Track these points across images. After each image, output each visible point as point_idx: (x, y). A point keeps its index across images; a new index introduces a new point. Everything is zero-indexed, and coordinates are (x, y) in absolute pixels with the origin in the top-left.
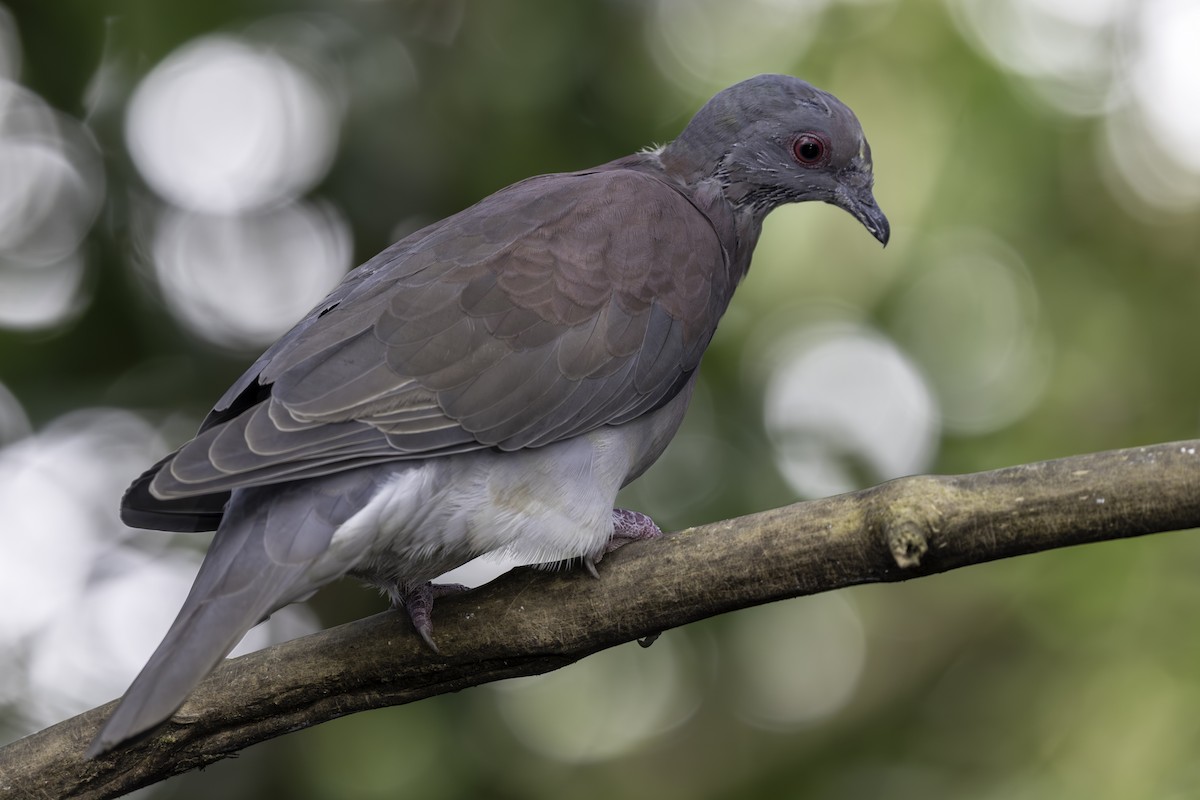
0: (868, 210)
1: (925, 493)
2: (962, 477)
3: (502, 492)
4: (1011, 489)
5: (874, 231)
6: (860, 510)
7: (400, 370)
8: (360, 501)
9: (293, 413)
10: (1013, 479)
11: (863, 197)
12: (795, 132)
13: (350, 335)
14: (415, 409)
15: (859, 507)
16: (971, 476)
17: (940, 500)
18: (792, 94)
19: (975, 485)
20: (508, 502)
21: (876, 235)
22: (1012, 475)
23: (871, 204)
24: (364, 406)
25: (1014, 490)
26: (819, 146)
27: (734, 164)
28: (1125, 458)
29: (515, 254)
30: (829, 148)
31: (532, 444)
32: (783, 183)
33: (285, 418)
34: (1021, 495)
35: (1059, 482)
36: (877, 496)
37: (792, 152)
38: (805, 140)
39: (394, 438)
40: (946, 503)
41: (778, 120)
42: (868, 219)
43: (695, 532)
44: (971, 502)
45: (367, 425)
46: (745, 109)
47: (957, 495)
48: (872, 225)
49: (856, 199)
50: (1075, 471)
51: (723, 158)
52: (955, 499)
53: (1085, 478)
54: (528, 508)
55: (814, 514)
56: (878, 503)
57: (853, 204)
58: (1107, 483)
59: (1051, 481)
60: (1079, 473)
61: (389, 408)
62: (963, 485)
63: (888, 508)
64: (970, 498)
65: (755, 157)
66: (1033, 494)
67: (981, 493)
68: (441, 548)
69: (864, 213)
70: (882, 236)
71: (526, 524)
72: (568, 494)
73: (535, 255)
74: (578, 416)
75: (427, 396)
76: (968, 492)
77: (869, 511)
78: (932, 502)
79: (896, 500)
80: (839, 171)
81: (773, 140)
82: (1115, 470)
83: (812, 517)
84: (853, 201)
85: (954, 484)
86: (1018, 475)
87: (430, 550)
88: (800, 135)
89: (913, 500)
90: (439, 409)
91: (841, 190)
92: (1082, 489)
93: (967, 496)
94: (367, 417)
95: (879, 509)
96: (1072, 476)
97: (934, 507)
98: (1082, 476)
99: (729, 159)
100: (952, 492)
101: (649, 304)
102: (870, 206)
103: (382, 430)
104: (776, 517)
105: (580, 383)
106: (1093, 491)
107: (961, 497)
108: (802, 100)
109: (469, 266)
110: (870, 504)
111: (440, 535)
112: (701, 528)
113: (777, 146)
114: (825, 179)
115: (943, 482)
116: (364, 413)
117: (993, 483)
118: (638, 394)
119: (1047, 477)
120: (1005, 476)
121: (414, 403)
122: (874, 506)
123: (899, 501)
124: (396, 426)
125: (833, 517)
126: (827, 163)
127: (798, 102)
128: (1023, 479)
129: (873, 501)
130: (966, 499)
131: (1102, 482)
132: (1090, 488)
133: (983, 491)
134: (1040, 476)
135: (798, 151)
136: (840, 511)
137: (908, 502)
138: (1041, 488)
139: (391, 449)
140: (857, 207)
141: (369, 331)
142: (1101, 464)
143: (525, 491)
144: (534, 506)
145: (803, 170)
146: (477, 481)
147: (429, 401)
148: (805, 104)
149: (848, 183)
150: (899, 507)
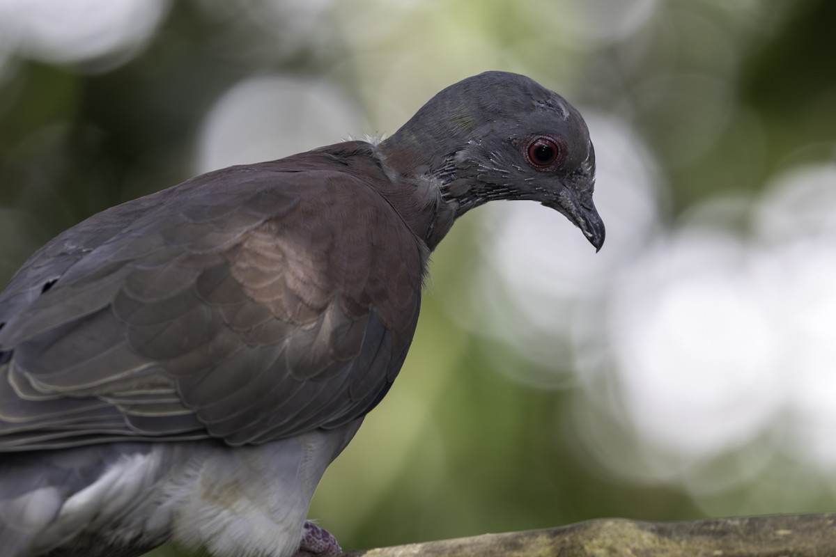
0: (587, 214)
1: (622, 536)
2: (661, 525)
3: (212, 486)
4: (710, 541)
5: (590, 235)
6: (552, 547)
7: (142, 352)
8: (89, 477)
9: (34, 383)
10: (714, 532)
11: (585, 202)
12: (532, 134)
13: (89, 310)
14: (153, 392)
15: (551, 544)
16: (670, 526)
17: (636, 545)
18: (529, 95)
19: (674, 533)
20: (216, 498)
21: (591, 240)
22: (712, 527)
23: (591, 209)
24: (106, 384)
25: (713, 543)
26: (555, 149)
27: (466, 162)
28: (830, 522)
29: (246, 245)
30: (565, 152)
31: (254, 441)
32: (512, 184)
33: (26, 385)
34: (720, 548)
35: (760, 539)
36: (572, 534)
37: (525, 153)
38: (540, 143)
39: (133, 419)
40: (642, 548)
41: (516, 120)
42: (587, 224)
43: (380, 552)
44: (667, 550)
45: (106, 402)
46: (483, 108)
47: (654, 542)
48: (589, 230)
49: (577, 202)
50: (777, 529)
51: (454, 154)
52: (652, 545)
53: (787, 538)
54: (234, 506)
55: (505, 547)
56: (572, 541)
57: (574, 208)
58: (810, 546)
59: (752, 537)
60: (782, 532)
61: (130, 389)
62: (661, 532)
63: (582, 548)
64: (668, 546)
65: (488, 157)
66: (733, 549)
67: (679, 543)
68: (140, 536)
69: (584, 217)
70: (597, 241)
71: (229, 523)
72: (275, 494)
73: (266, 248)
74: (297, 417)
75: (165, 380)
76: (666, 540)
77: (562, 549)
78: (627, 546)
79: (591, 540)
80: (568, 174)
81: (510, 141)
82: (819, 533)
83: (503, 549)
84: (575, 205)
85: (652, 531)
86: (719, 527)
87: (129, 536)
88: (537, 137)
89: (609, 542)
90: (176, 395)
91: (566, 195)
92: (783, 548)
93: (664, 544)
94: (109, 395)
95: (572, 547)
96: (775, 535)
97: (629, 552)
98: (785, 536)
99: (461, 156)
100: (649, 538)
101: (368, 310)
102: (589, 210)
103: (122, 409)
104: (465, 545)
105: (303, 384)
106: (794, 552)
107: (657, 544)
108: (539, 102)
109: (200, 253)
110: (564, 542)
111: (144, 522)
112: (386, 549)
113: (510, 146)
114: (553, 182)
115: (641, 528)
116: (106, 390)
117: (692, 533)
118: (351, 401)
119: (749, 533)
120: (705, 528)
121: (154, 386)
122: (568, 544)
123: (595, 542)
124: (135, 407)
125: (524, 551)
126: (559, 167)
127: (536, 103)
128: (723, 533)
129: (567, 539)
130: (663, 547)
131: (803, 544)
132: (791, 549)
133: (681, 540)
134: (741, 532)
135: (532, 153)
136: (532, 546)
137: (604, 543)
138: (741, 543)
139: (127, 428)
140: (578, 212)
141: (107, 309)
142: (805, 525)
143: (236, 488)
144: (242, 504)
145: (534, 172)
146: (190, 472)
147: (165, 386)
148: (543, 105)
149: (574, 187)
150: (593, 547)
